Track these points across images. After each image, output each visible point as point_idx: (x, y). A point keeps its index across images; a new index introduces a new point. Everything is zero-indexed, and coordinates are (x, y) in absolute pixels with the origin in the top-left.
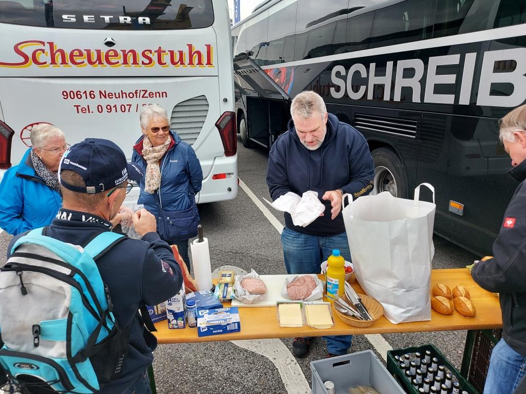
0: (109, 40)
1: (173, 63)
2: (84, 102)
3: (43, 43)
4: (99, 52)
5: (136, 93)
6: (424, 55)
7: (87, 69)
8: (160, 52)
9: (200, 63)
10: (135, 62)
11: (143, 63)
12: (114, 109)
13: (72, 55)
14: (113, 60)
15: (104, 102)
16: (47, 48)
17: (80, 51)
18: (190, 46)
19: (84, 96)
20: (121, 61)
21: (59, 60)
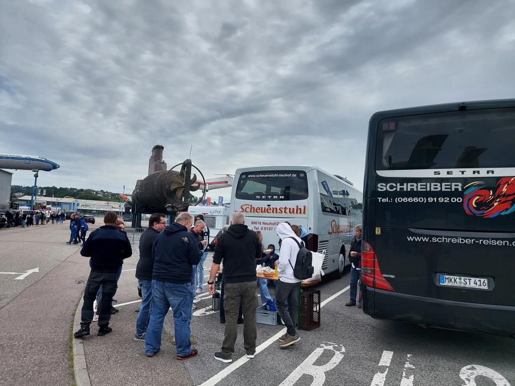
0: (269, 204)
1: (290, 212)
2: (257, 226)
3: (249, 205)
4: (265, 208)
5: (275, 223)
7: (261, 214)
8: (285, 208)
9: (300, 213)
10: (276, 212)
11: (279, 212)
12: (266, 229)
13: (256, 209)
14: (269, 211)
15: (264, 226)
16: (250, 207)
17: (259, 208)
18: (297, 206)
20: (272, 211)
21: (252, 211)
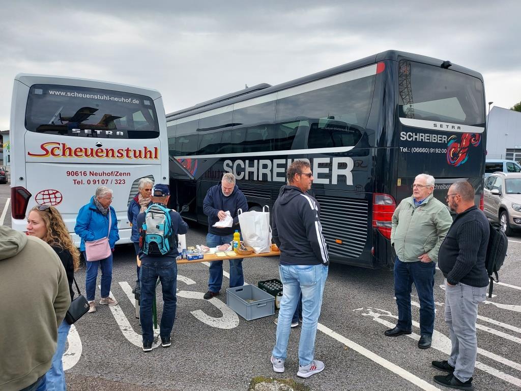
0: (99, 143)
1: (135, 156)
2: (79, 178)
3: (59, 144)
4: (92, 150)
5: (112, 173)
6: (271, 158)
7: (84, 159)
8: (128, 150)
9: (151, 157)
10: (113, 156)
11: (118, 156)
12: (97, 182)
13: (75, 151)
14: (100, 154)
15: (92, 178)
16: (61, 147)
17: (81, 149)
18: (146, 148)
19: (80, 174)
20: (105, 155)
21: (67, 153)
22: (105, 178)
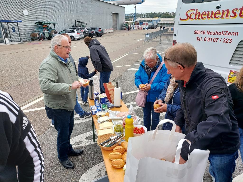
0: (219, 5)
2: (200, 36)
3: (194, 10)
4: (212, 12)
5: (222, 32)
7: (206, 21)
8: (242, 9)
11: (231, 16)
12: (210, 40)
13: (202, 14)
14: (217, 16)
16: (195, 12)
17: (205, 12)
19: (201, 33)
20: (221, 16)
21: (197, 17)
22: (216, 36)
